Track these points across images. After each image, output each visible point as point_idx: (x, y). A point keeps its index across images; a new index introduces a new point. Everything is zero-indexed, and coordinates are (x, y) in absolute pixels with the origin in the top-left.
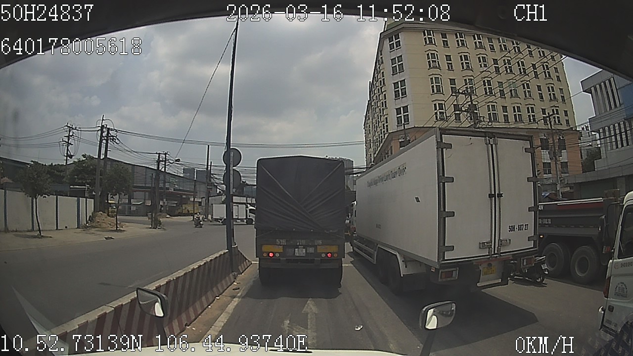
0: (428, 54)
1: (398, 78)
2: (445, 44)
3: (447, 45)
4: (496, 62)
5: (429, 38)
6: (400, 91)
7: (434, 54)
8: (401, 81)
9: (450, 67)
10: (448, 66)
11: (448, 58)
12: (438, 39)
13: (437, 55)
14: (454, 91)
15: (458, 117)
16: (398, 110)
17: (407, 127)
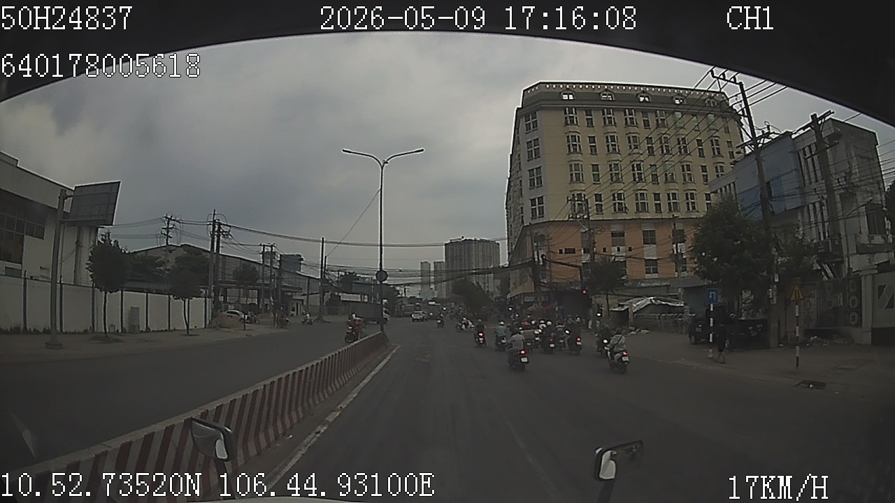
0: (568, 137)
1: (534, 165)
2: (590, 123)
3: (592, 124)
4: (649, 140)
5: (570, 118)
6: (536, 180)
7: (575, 136)
8: (536, 168)
9: (593, 150)
10: (591, 150)
11: (592, 139)
12: (581, 117)
13: (578, 137)
14: (597, 178)
15: (599, 209)
16: (533, 201)
17: (541, 220)
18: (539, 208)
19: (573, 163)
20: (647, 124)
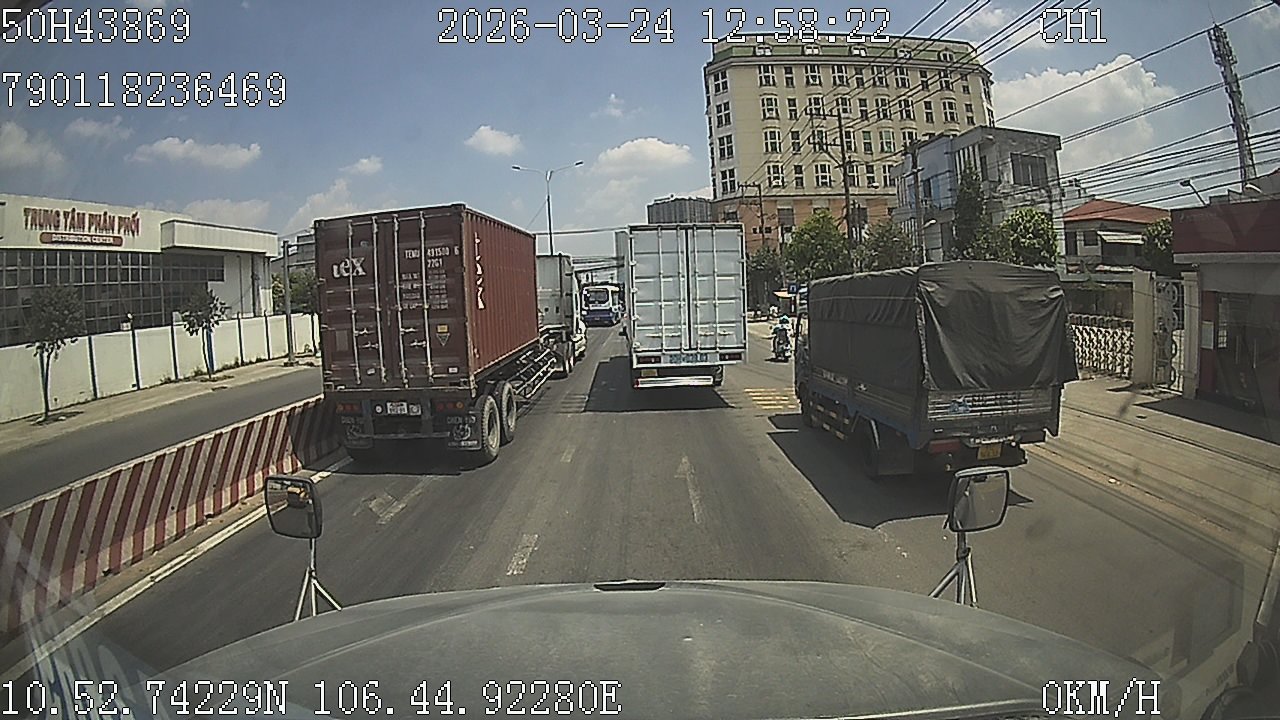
0: (763, 100)
1: (724, 132)
2: (790, 81)
3: (792, 83)
4: (863, 102)
5: (765, 77)
6: (726, 152)
7: (771, 99)
8: (727, 137)
9: (793, 115)
10: (791, 115)
11: (792, 103)
12: (779, 75)
13: (776, 100)
14: (797, 147)
15: (800, 182)
16: (724, 173)
17: (732, 195)
18: (730, 181)
19: (768, 130)
20: (860, 82)
